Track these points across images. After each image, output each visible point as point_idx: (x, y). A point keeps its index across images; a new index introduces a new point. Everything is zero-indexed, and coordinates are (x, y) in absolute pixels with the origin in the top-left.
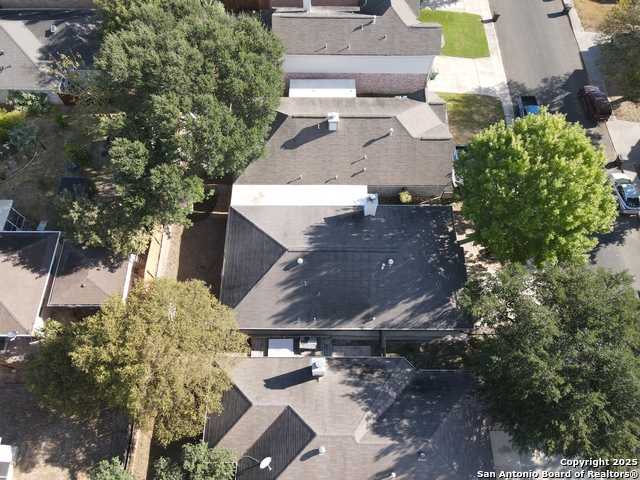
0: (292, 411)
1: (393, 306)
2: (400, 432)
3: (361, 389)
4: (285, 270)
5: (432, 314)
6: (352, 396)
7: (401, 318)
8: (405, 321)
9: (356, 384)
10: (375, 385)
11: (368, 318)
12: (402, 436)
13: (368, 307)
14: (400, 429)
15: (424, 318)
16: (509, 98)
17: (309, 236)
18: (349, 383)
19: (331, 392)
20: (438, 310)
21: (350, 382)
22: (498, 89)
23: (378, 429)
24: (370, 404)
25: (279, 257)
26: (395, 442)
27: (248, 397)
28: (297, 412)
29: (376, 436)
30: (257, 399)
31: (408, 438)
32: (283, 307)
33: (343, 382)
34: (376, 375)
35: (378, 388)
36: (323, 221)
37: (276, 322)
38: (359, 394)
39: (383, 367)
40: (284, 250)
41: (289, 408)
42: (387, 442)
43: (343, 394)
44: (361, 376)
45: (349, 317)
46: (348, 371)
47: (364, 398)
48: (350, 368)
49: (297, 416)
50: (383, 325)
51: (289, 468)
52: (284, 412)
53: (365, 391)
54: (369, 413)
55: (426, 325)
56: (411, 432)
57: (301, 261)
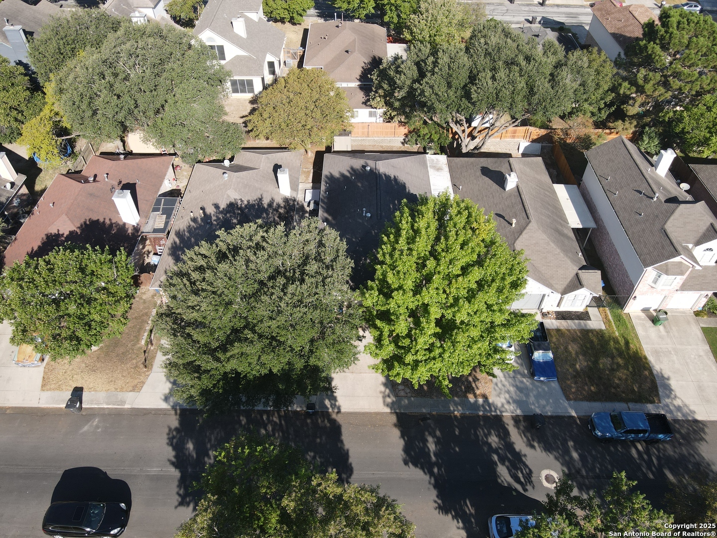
2: (228, 215)
4: (362, 165)
14: (231, 216)
21: (273, 203)
31: (223, 217)
32: (337, 175)
35: (265, 215)
37: (327, 177)
38: (262, 203)
43: (264, 196)
44: (276, 210)
46: (282, 205)
47: (258, 205)
48: (285, 207)
53: (264, 207)
54: (246, 203)
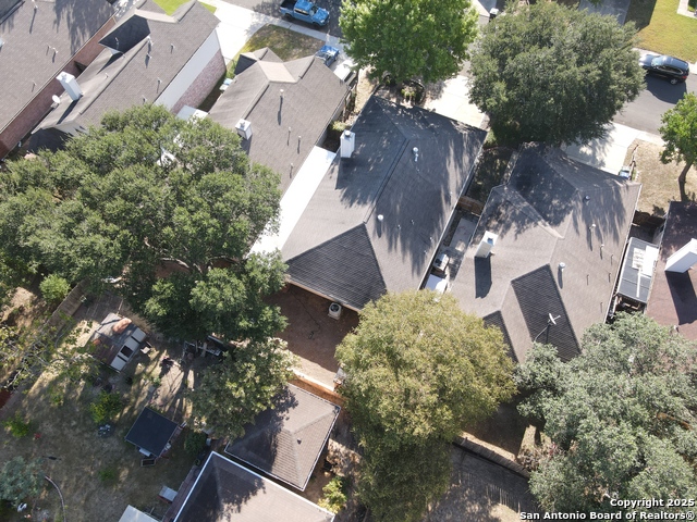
0: (517, 280)
1: (447, 174)
2: (563, 207)
3: (514, 224)
4: (380, 236)
5: (465, 152)
6: (519, 232)
7: (459, 176)
8: (462, 174)
9: (508, 227)
10: (514, 214)
11: (448, 199)
12: (567, 206)
13: (439, 192)
14: (560, 207)
15: (466, 159)
16: (271, 19)
17: (354, 204)
18: (504, 232)
19: (508, 246)
20: (465, 145)
22: (256, 20)
23: (556, 222)
24: (531, 220)
25: (366, 234)
26: (572, 212)
27: (490, 313)
28: (520, 275)
29: (562, 224)
30: (494, 305)
31: (570, 203)
32: (409, 258)
33: (502, 236)
34: (503, 211)
35: (518, 212)
36: (339, 191)
37: (419, 273)
38: (518, 227)
39: (497, 204)
40: (362, 227)
41: (513, 282)
42: (569, 218)
43: (513, 238)
44: (500, 222)
45: (440, 212)
46: (491, 231)
47: (523, 224)
48: (488, 228)
49: (523, 277)
50: (458, 192)
51: (564, 301)
52: (514, 287)
53: (517, 222)
55: (471, 161)
56: (565, 199)
57: (381, 217)
